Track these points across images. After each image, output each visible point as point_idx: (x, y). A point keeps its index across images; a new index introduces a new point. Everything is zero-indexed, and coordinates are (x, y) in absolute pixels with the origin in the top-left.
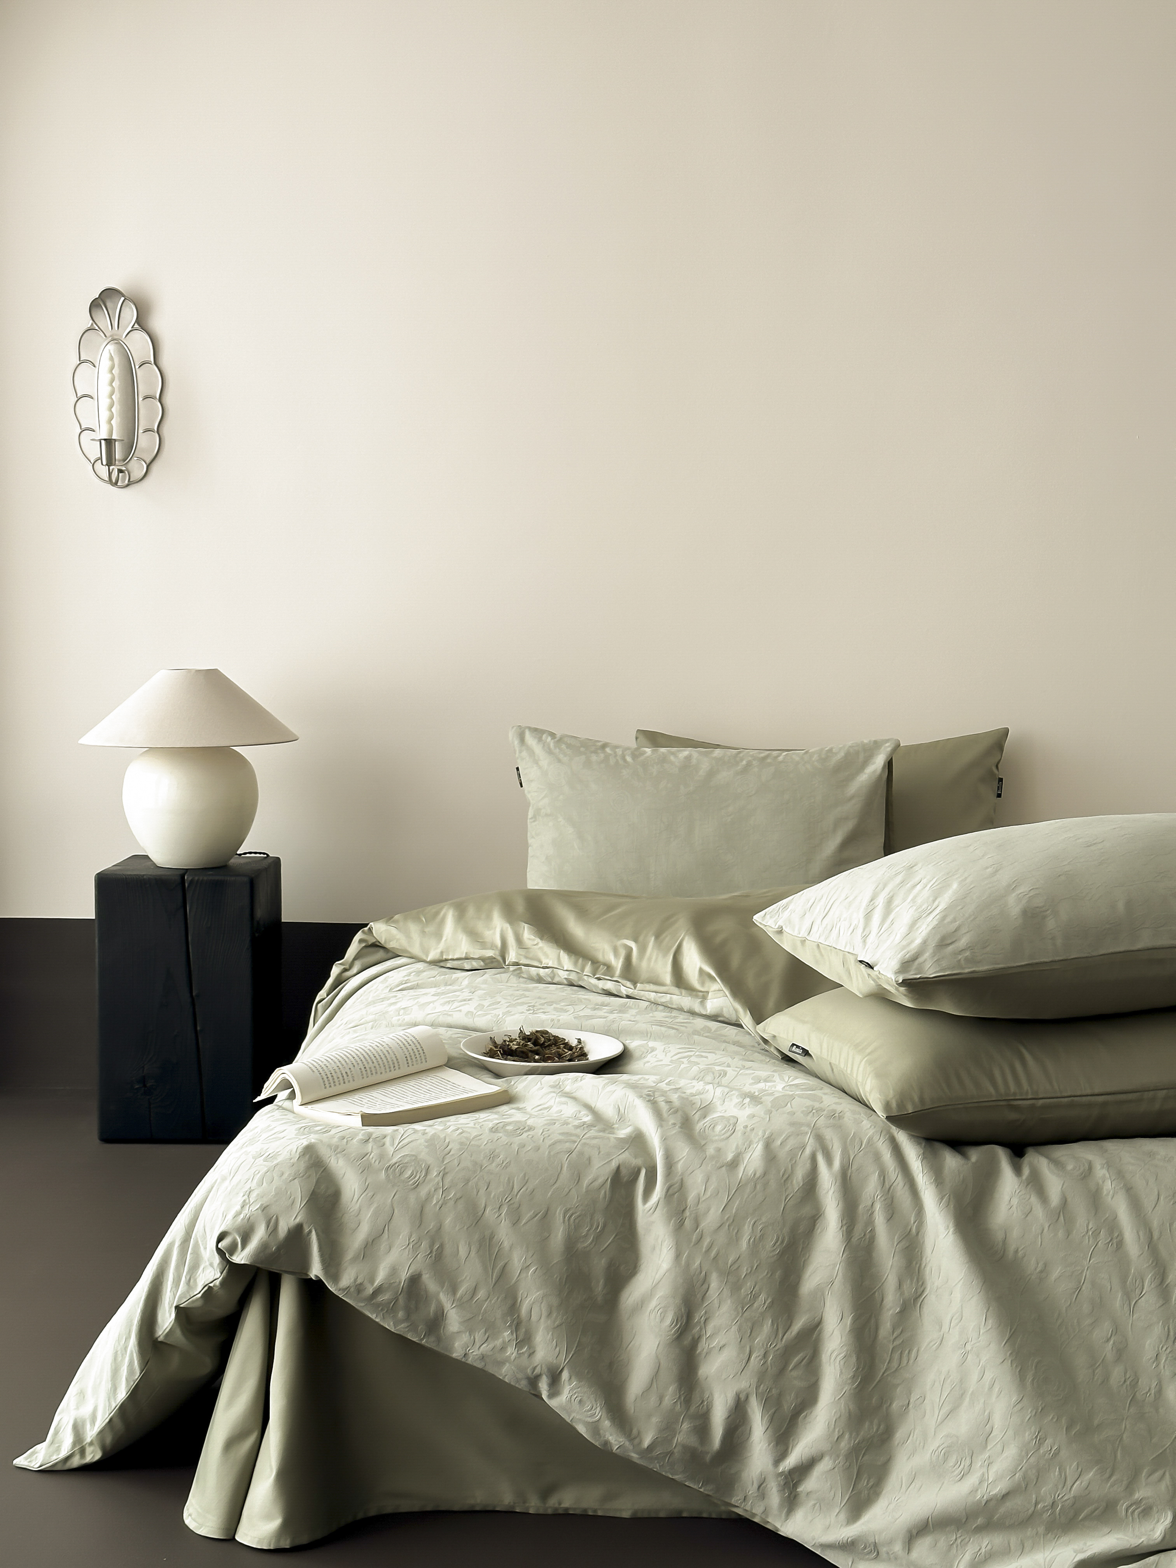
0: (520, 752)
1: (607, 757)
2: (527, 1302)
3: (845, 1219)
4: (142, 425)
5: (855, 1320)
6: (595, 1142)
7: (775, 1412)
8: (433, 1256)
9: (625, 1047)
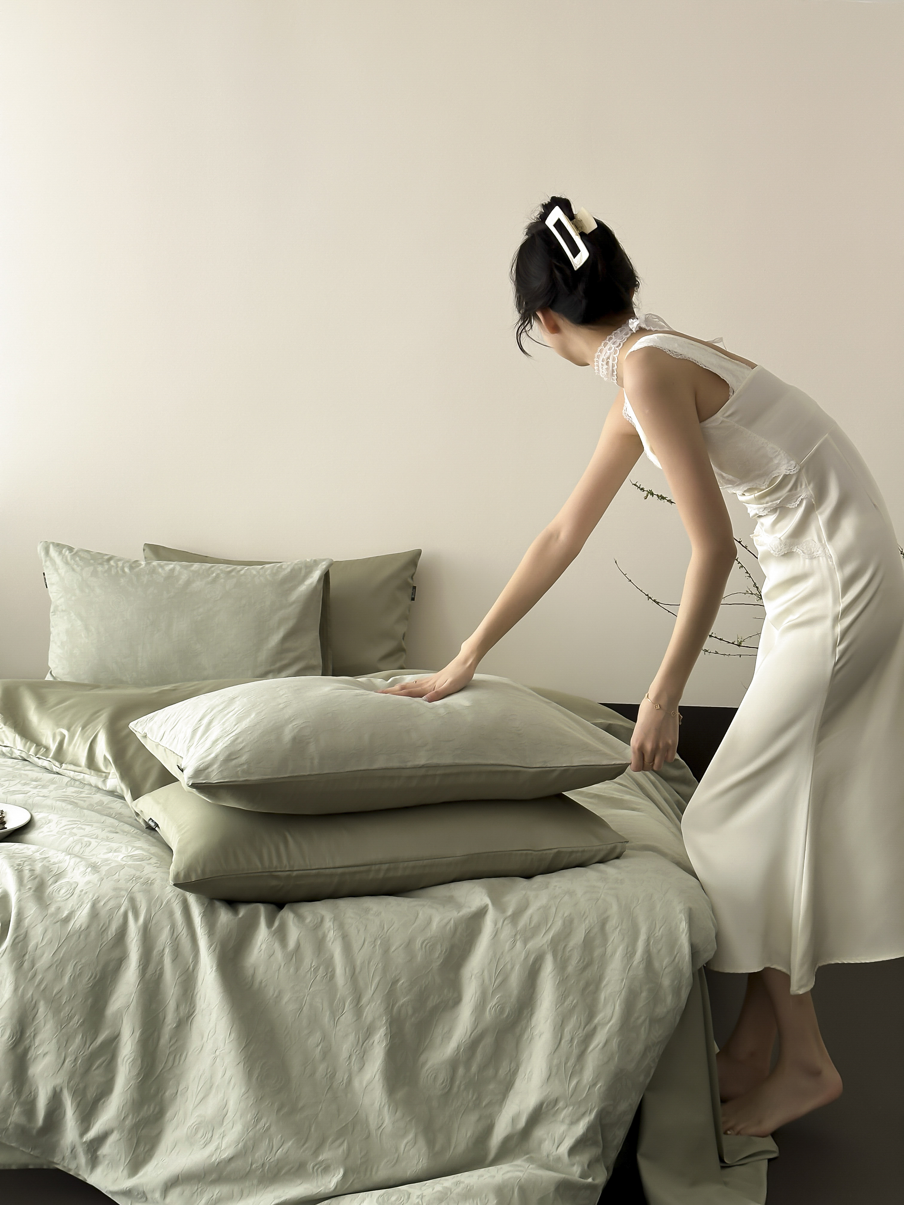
1: (110, 569)
3: (143, 960)
5: (142, 1034)
7: (81, 1100)
9: (32, 818)
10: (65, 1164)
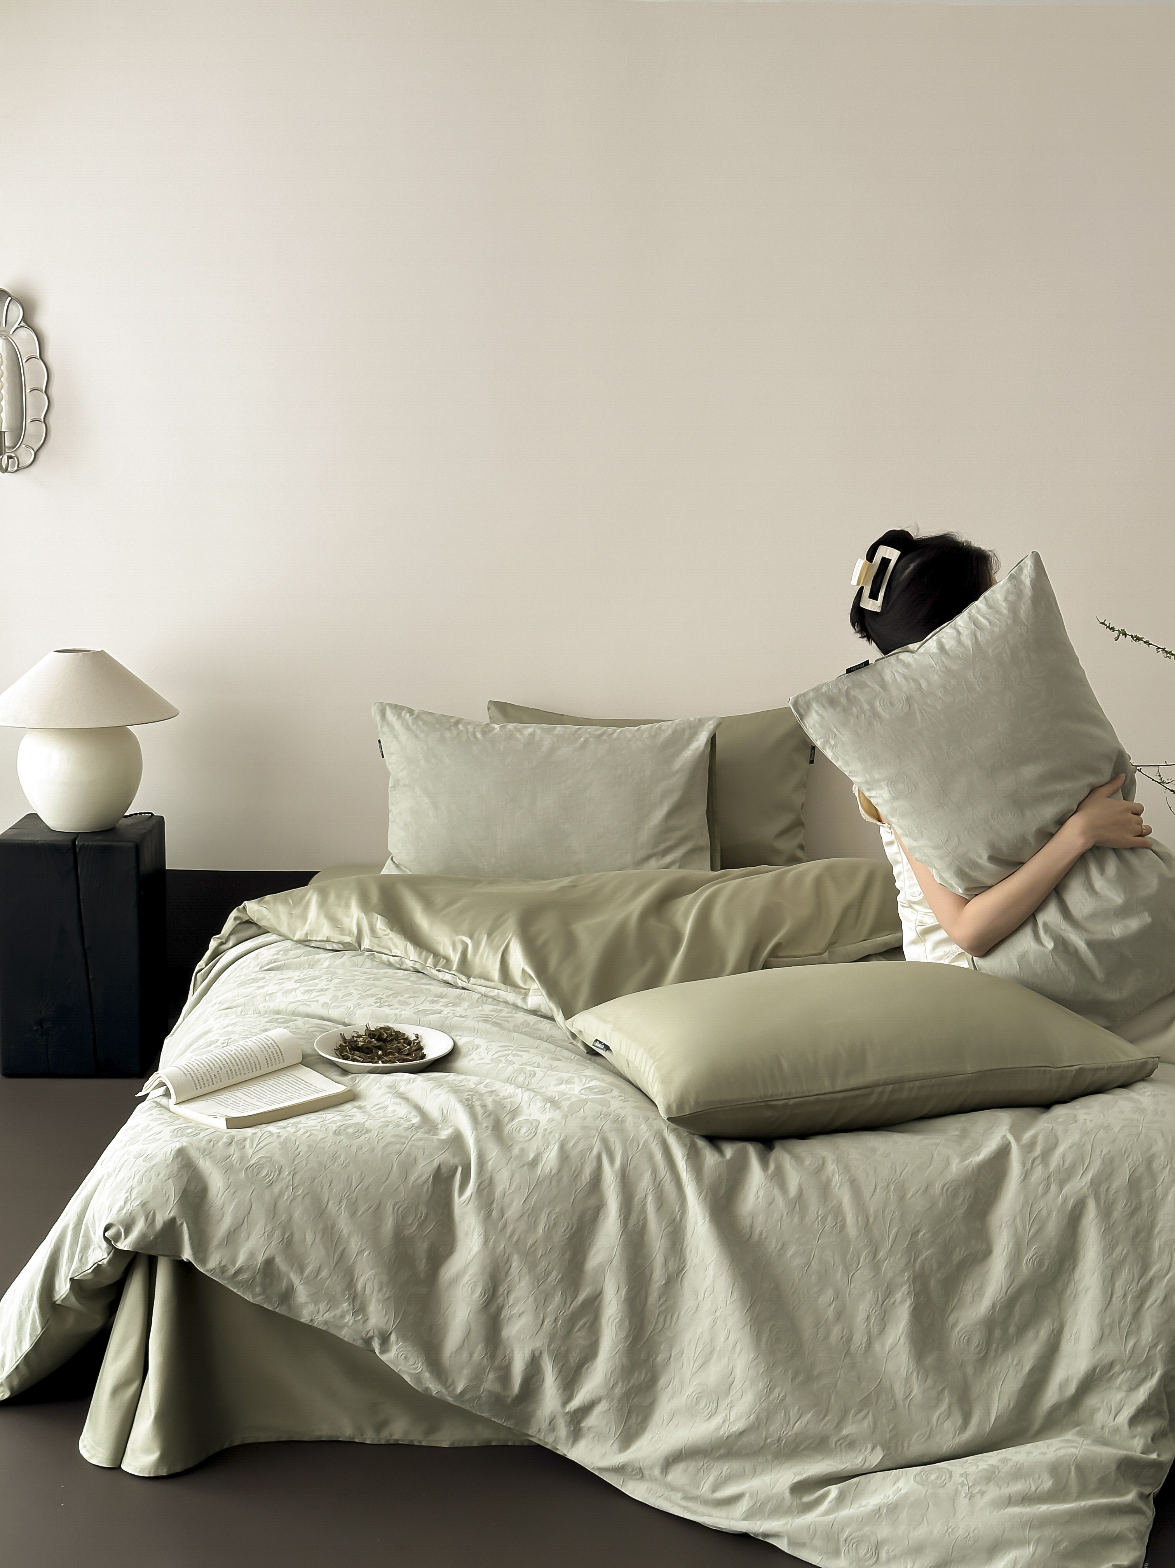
0: (382, 727)
1: (459, 734)
2: (362, 1279)
3: (623, 1209)
4: (30, 414)
5: (628, 1292)
6: (421, 1143)
7: (563, 1366)
8: (285, 1243)
9: (455, 1044)
10: (542, 1437)
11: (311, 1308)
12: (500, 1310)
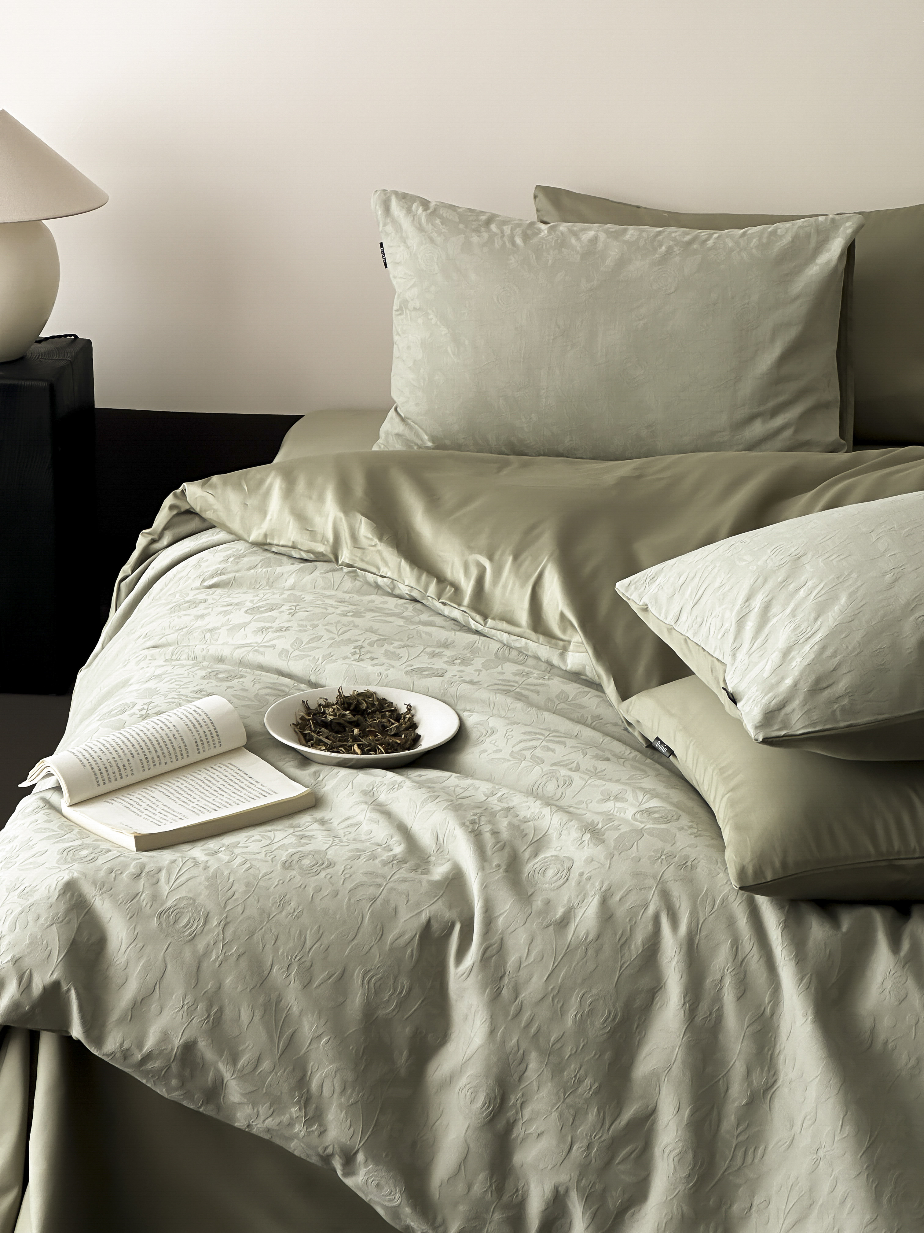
0: (385, 225)
1: (491, 239)
2: (318, 1075)
3: (689, 995)
5: (693, 1113)
6: (403, 887)
7: (598, 1209)
8: (211, 1021)
9: (461, 723)
11: (248, 1110)
12: (510, 1127)
